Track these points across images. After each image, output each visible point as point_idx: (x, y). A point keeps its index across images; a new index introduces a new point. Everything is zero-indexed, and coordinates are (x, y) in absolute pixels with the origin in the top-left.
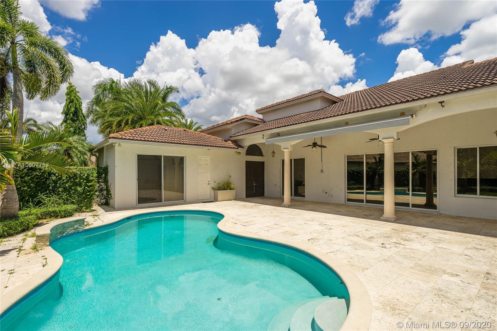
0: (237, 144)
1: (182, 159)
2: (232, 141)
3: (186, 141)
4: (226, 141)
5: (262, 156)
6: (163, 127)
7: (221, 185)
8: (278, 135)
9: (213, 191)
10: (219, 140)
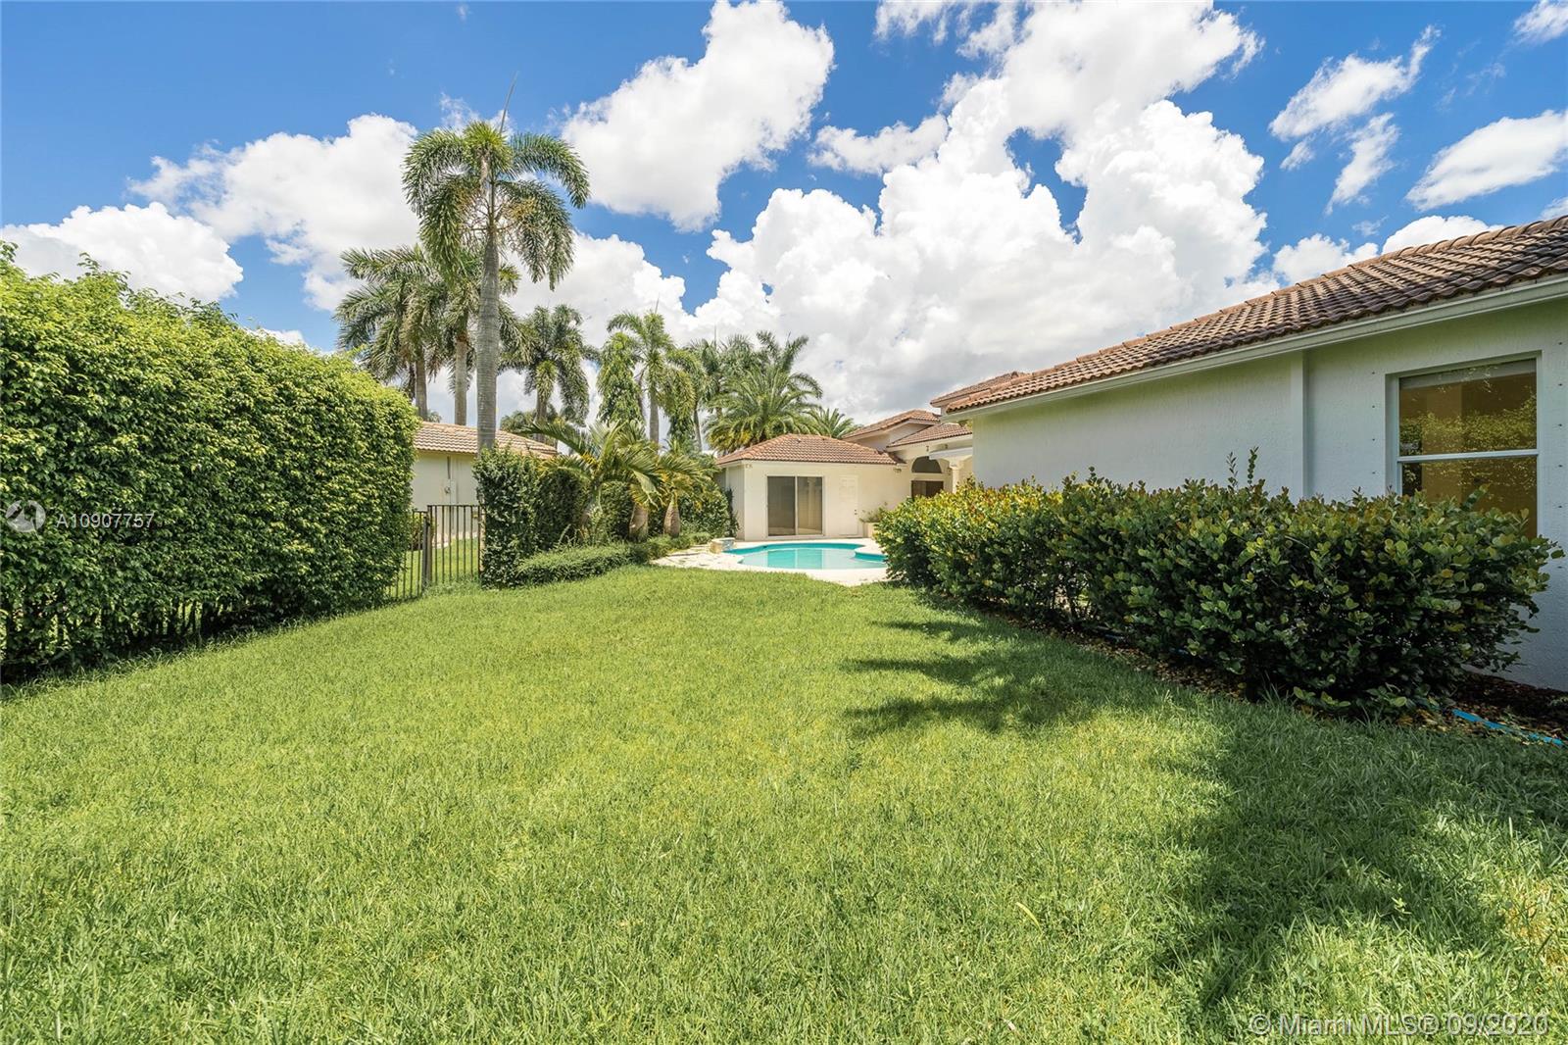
0: (897, 458)
1: (819, 481)
2: (890, 453)
3: (825, 458)
4: (880, 453)
5: (940, 472)
6: (795, 436)
7: (873, 515)
8: (946, 447)
9: (861, 524)
10: (868, 451)
